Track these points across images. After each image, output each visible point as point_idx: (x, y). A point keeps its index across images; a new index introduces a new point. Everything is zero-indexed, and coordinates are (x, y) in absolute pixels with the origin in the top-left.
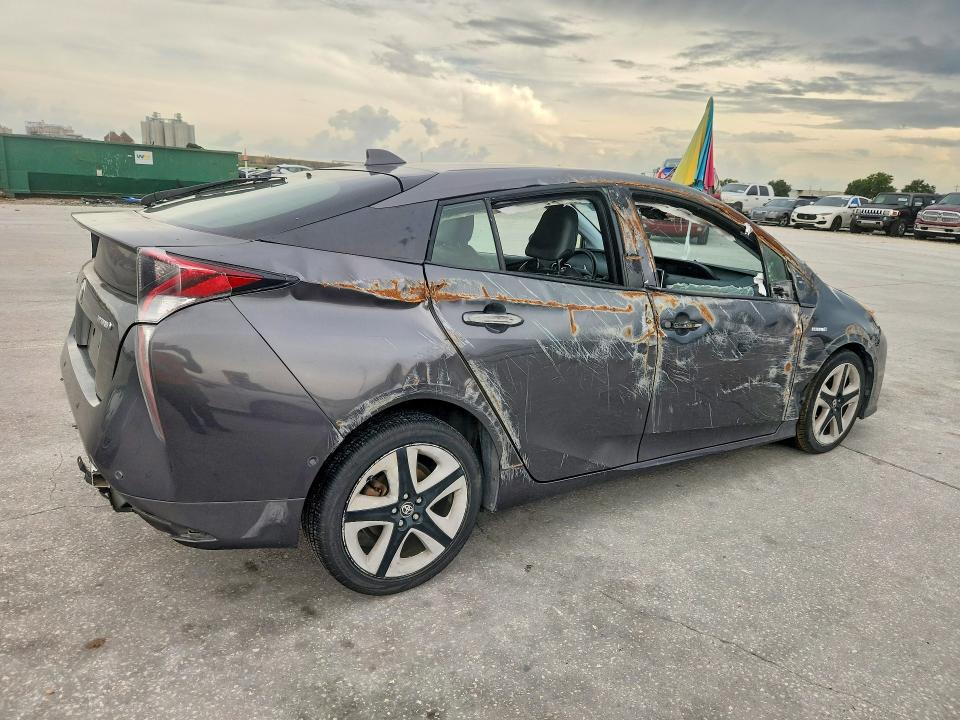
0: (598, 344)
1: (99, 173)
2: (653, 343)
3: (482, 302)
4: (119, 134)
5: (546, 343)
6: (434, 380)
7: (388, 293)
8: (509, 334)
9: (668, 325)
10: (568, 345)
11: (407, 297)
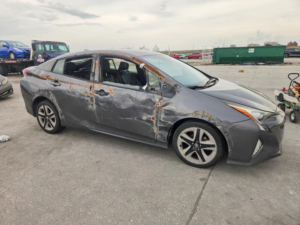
0: (75, 93)
1: (238, 56)
2: (92, 96)
3: (54, 80)
4: (293, 42)
5: (64, 90)
6: (45, 94)
7: (43, 77)
8: (57, 87)
9: (96, 92)
10: (69, 92)
11: (45, 78)
